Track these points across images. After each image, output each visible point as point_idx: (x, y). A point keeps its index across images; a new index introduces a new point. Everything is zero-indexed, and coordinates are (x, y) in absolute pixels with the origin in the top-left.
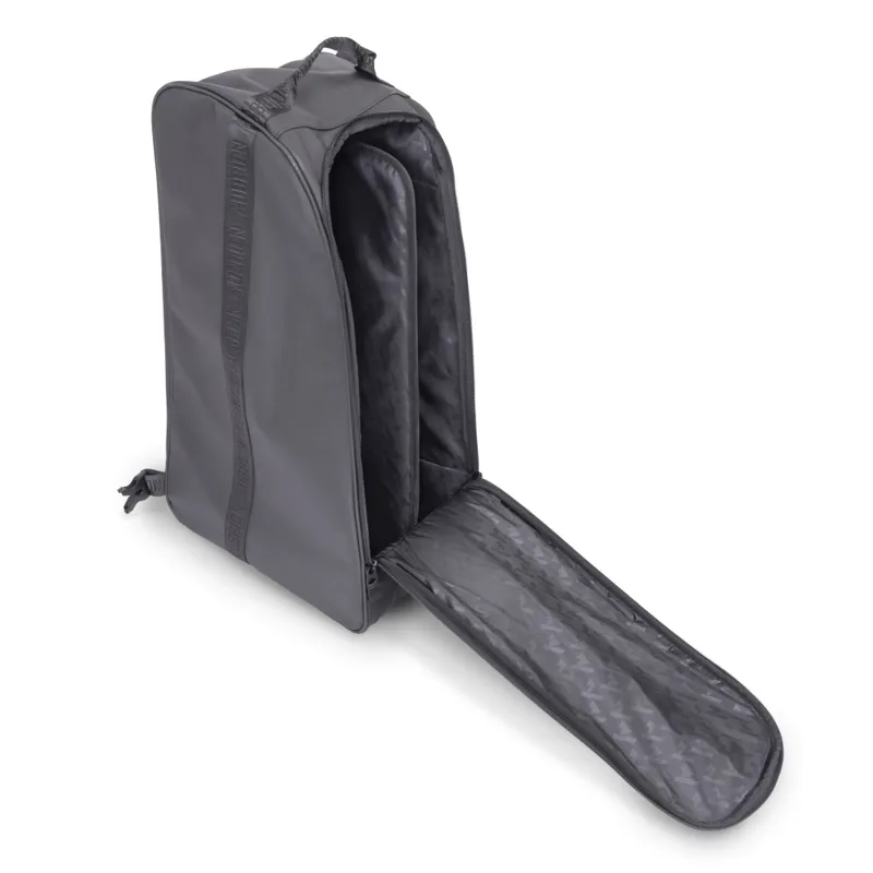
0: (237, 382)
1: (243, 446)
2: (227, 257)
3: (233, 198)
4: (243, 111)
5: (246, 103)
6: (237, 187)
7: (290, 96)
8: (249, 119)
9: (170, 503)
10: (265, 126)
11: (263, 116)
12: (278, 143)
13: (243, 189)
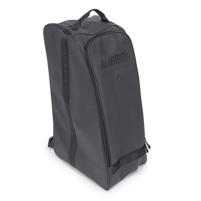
0: (69, 110)
1: (73, 130)
2: (63, 73)
3: (64, 55)
4: (65, 30)
5: (66, 28)
6: (64, 52)
7: (78, 25)
8: (67, 32)
9: (55, 150)
10: (70, 33)
11: (70, 31)
12: (73, 38)
13: (65, 52)
